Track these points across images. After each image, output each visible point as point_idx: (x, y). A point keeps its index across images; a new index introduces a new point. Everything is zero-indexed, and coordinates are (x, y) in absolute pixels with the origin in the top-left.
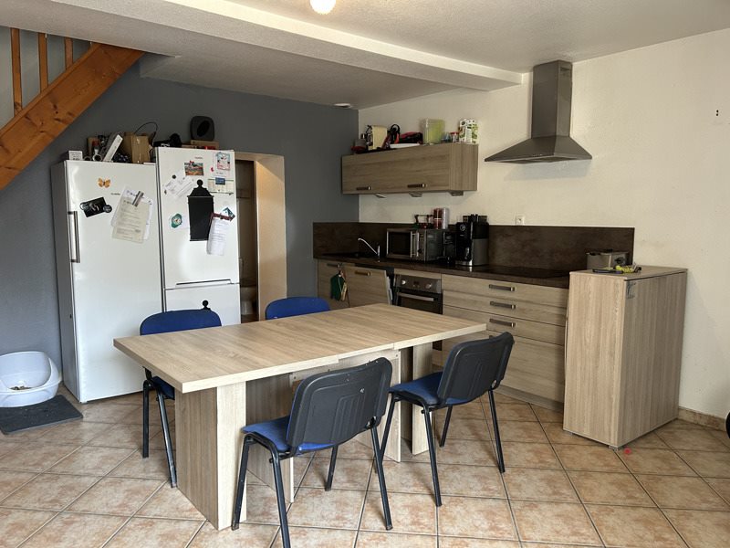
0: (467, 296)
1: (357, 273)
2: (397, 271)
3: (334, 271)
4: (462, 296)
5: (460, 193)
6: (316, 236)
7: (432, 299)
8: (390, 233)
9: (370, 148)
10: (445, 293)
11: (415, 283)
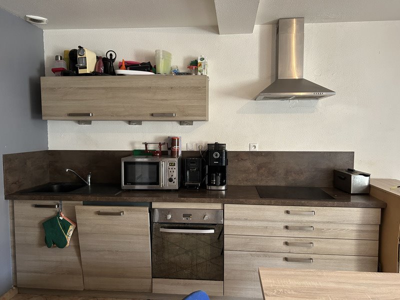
0: (255, 224)
1: (99, 213)
2: (155, 205)
3: (48, 213)
4: (249, 224)
5: (190, 123)
6: (7, 171)
7: (212, 231)
8: (124, 163)
9: (81, 71)
10: (226, 223)
11: (185, 216)
